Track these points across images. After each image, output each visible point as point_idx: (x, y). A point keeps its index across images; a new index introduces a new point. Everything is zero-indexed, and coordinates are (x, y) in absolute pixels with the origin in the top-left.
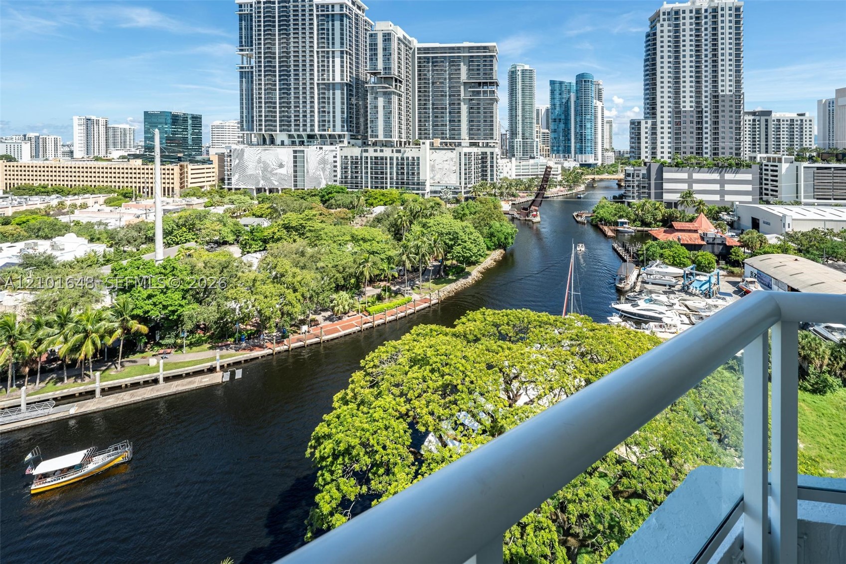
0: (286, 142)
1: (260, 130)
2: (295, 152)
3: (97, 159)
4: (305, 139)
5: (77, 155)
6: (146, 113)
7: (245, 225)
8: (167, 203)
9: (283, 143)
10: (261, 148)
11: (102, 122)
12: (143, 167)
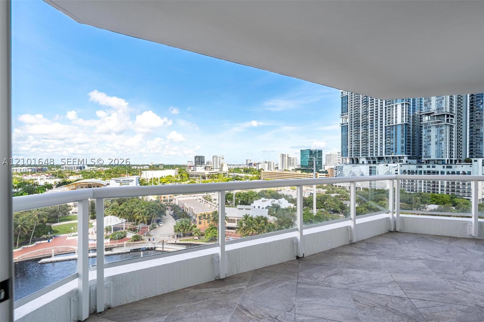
0: (365, 162)
1: (351, 156)
2: (370, 167)
3: (285, 170)
4: (377, 160)
5: (280, 169)
6: (301, 151)
7: (345, 204)
8: (311, 190)
9: (363, 163)
10: (351, 165)
11: (287, 156)
12: (301, 174)
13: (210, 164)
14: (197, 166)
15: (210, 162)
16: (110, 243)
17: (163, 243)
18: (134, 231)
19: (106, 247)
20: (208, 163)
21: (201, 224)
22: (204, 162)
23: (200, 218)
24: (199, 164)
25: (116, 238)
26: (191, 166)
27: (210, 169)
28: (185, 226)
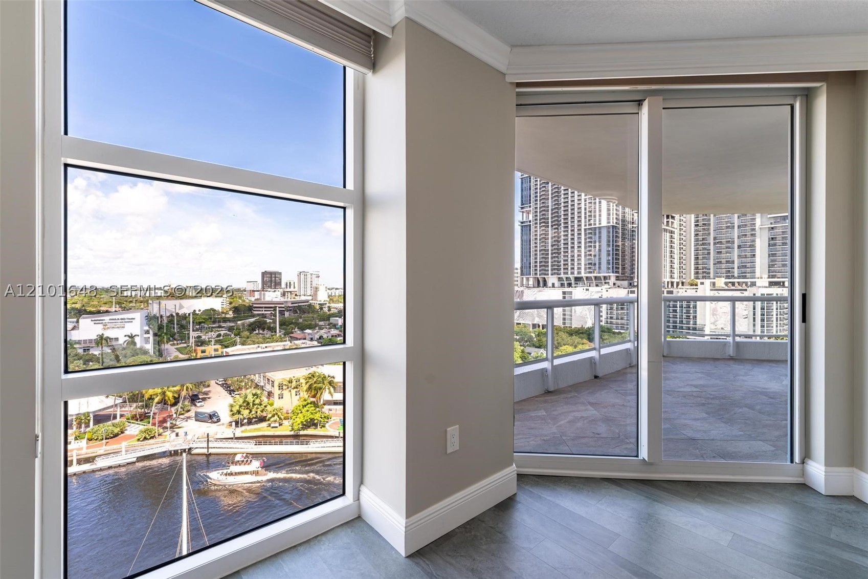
0: (556, 285)
1: (536, 274)
2: (564, 293)
4: (573, 282)
7: (528, 353)
9: (553, 284)
10: (536, 290)
13: (292, 287)
14: (266, 291)
15: (292, 283)
16: (88, 448)
17: (208, 439)
18: (141, 420)
19: (79, 457)
20: (288, 284)
21: (282, 398)
22: (280, 284)
23: (281, 387)
24: (271, 287)
25: (100, 438)
26: (254, 291)
27: (293, 296)
28: (251, 404)
